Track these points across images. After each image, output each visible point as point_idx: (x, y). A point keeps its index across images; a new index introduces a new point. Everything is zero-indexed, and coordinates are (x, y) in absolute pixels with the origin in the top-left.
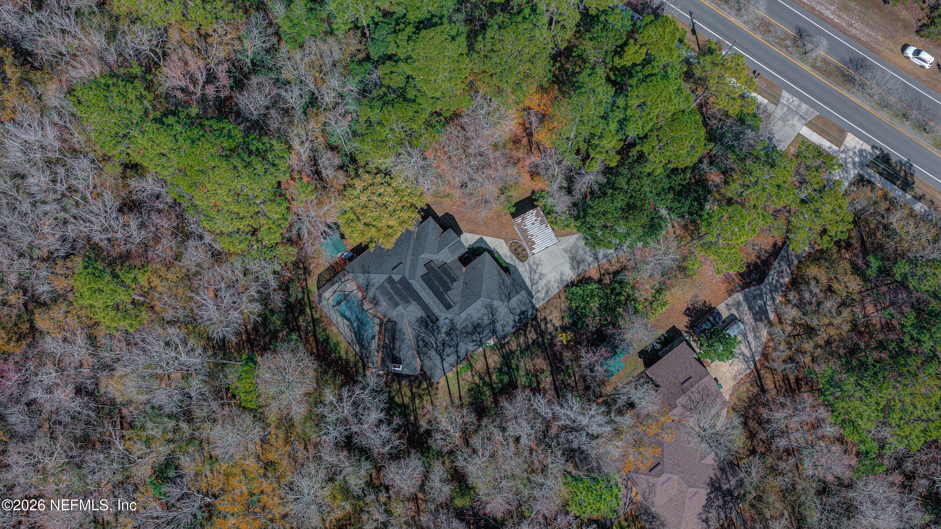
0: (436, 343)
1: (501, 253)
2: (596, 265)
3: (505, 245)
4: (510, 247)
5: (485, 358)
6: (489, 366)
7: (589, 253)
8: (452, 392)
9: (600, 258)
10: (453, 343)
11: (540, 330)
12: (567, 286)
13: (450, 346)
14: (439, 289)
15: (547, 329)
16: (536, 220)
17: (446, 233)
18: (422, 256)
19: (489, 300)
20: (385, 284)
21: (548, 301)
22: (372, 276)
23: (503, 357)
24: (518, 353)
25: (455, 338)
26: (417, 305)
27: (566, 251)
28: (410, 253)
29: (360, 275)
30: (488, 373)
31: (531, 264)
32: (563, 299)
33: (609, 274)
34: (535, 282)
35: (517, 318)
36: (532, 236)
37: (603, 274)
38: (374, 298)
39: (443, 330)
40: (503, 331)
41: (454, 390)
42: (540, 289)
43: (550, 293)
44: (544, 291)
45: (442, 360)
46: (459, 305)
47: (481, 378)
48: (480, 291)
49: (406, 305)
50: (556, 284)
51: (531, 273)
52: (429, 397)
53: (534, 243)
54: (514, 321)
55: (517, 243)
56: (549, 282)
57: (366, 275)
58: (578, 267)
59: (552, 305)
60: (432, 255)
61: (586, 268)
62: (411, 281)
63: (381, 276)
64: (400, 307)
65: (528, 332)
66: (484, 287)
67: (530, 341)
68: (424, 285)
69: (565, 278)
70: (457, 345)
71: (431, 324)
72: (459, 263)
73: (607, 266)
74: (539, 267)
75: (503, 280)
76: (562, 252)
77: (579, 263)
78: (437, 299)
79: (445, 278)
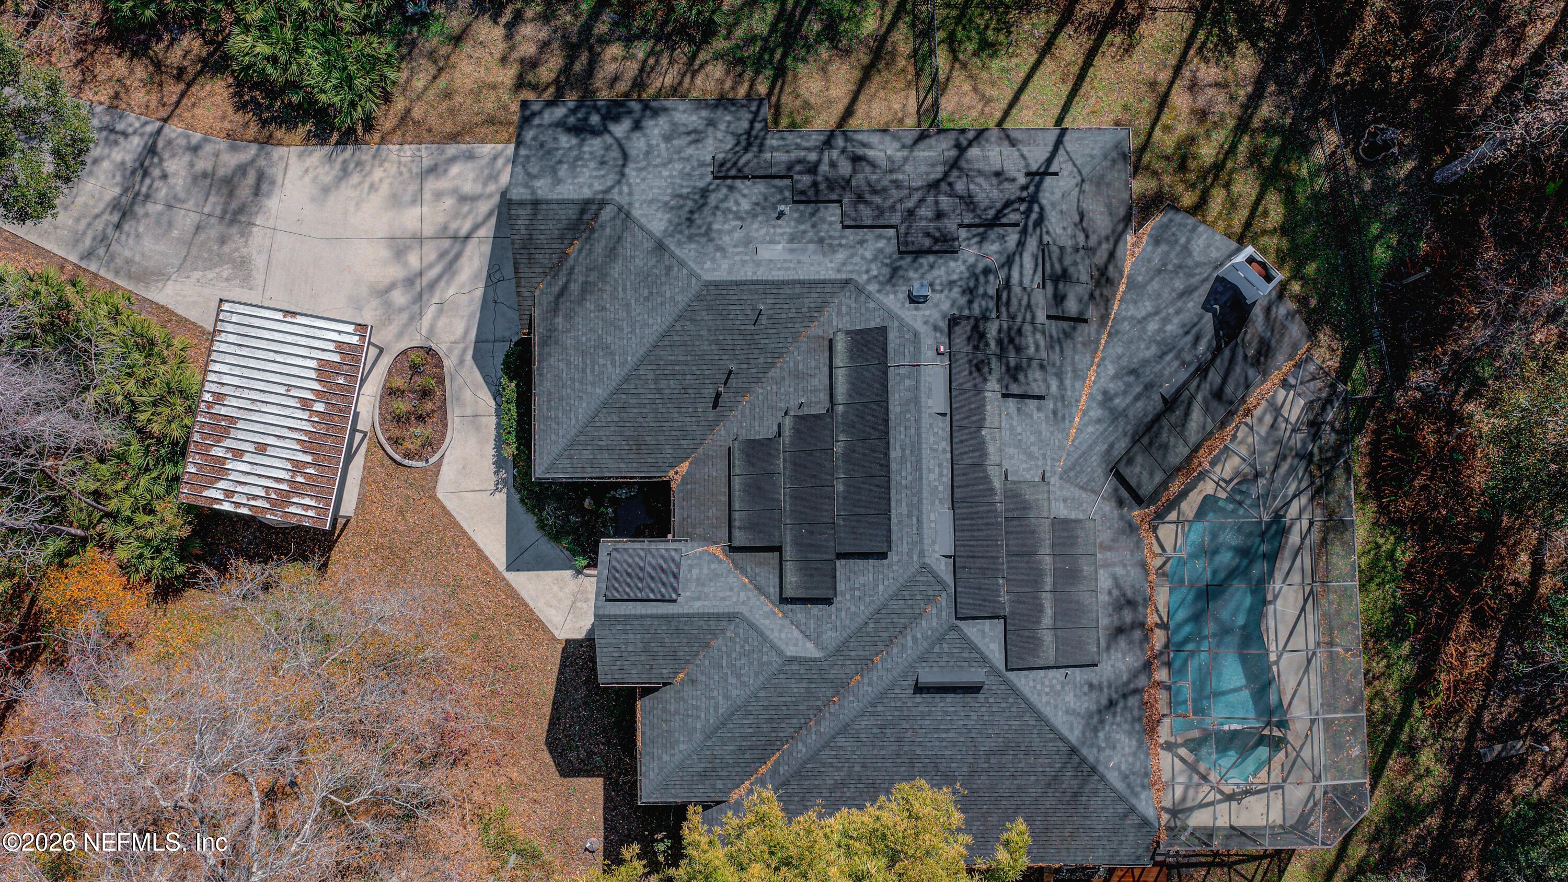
0: (1021, 244)
2: (173, 130)
3: (448, 473)
4: (431, 445)
5: (852, 106)
6: (857, 74)
7: (162, 192)
9: (136, 143)
10: (945, 202)
11: (571, 59)
12: (348, 137)
13: (968, 201)
14: (849, 453)
15: (544, 46)
16: (238, 454)
17: (633, 677)
18: (810, 650)
19: (679, 253)
20: (1049, 654)
21: (454, 138)
22: (1074, 736)
23: (780, 73)
24: (719, 44)
25: (926, 212)
26: (993, 455)
27: (242, 266)
28: (849, 707)
29: (1113, 777)
30: (880, 56)
31: (406, 320)
32: (400, 104)
33: (158, 65)
34: (449, 241)
35: (620, 129)
36: (305, 404)
37: (178, 78)
38: (1120, 631)
39: (956, 268)
40: (710, 125)
42: (448, 202)
43: (427, 163)
44: (443, 184)
45: (1039, 176)
46: (815, 329)
47: (920, 59)
49: (1028, 494)
50: (377, 174)
51: (432, 285)
53: (324, 370)
54: (638, 127)
55: (396, 442)
56: (395, 201)
57: (1089, 753)
58: (242, 169)
59: (452, 112)
60: (765, 624)
61: (221, 145)
62: (944, 569)
63: (1042, 703)
64: (1062, 511)
65: (622, 86)
67: (641, 50)
68: (898, 510)
69: (327, 174)
70: (934, 186)
71: (992, 330)
72: (679, 513)
73: (139, 96)
74: (383, 281)
76: (258, 276)
77: (229, 184)
78: (895, 409)
79: (783, 485)
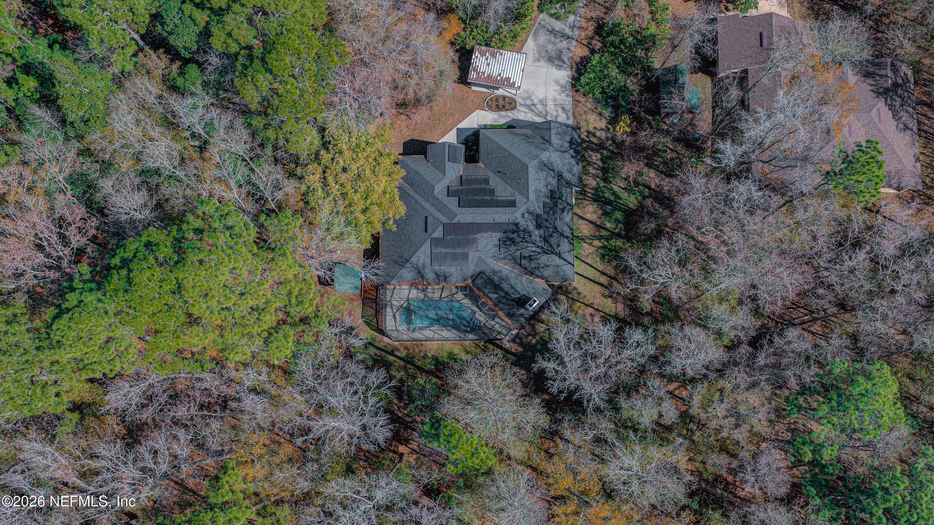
0: (538, 247)
1: (489, 123)
2: (574, 43)
3: (483, 112)
4: (490, 108)
5: (583, 218)
6: (594, 221)
7: (557, 41)
8: (591, 277)
9: (571, 34)
10: (551, 230)
11: (596, 145)
12: (573, 86)
13: (551, 236)
14: (485, 199)
15: (600, 139)
16: (487, 59)
17: (429, 153)
18: (436, 192)
19: (536, 161)
20: (434, 251)
21: (573, 115)
22: (414, 259)
23: (595, 200)
24: (602, 184)
25: (547, 224)
26: (485, 235)
27: (537, 60)
28: (422, 202)
29: (403, 271)
30: (600, 227)
31: (522, 102)
32: (582, 99)
33: (592, 38)
34: (544, 113)
35: (572, 152)
36: (500, 75)
37: (589, 43)
38: (438, 276)
39: (531, 228)
40: (574, 175)
41: (591, 273)
42: (555, 113)
43: (566, 108)
44: (560, 111)
45: (559, 255)
46: (517, 193)
47: (600, 238)
48: (520, 162)
49: (475, 245)
50: (563, 95)
51: (532, 110)
52: (578, 304)
53: (508, 79)
54: (572, 157)
55: (491, 99)
56: (555, 100)
57: (408, 265)
58: (563, 61)
59: (580, 114)
60: (443, 182)
61: (570, 55)
62: (455, 220)
63: (422, 249)
64: (470, 257)
65: (589, 159)
66: (519, 156)
67: (599, 163)
68: (470, 209)
69: (563, 82)
70: (555, 228)
71: (515, 236)
72: (472, 165)
73: (583, 34)
74: (533, 97)
75: (523, 135)
76: (535, 64)
77: (559, 58)
78: (495, 209)
79: (477, 186)
